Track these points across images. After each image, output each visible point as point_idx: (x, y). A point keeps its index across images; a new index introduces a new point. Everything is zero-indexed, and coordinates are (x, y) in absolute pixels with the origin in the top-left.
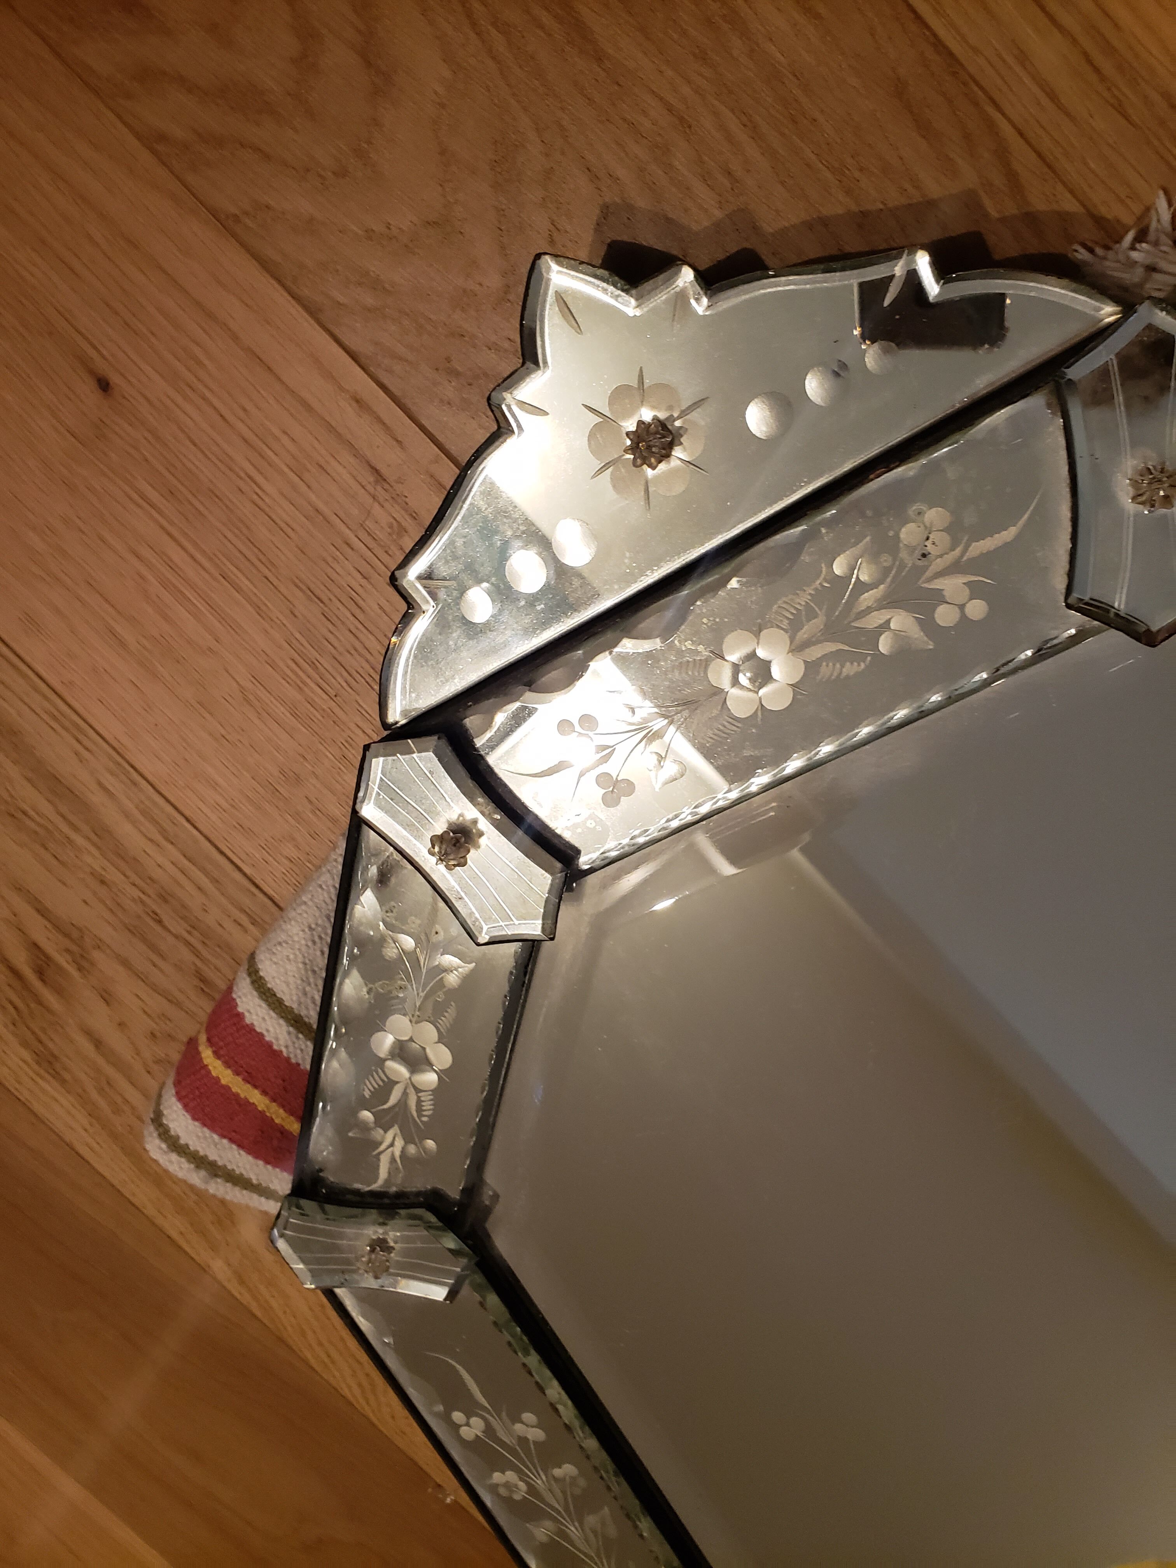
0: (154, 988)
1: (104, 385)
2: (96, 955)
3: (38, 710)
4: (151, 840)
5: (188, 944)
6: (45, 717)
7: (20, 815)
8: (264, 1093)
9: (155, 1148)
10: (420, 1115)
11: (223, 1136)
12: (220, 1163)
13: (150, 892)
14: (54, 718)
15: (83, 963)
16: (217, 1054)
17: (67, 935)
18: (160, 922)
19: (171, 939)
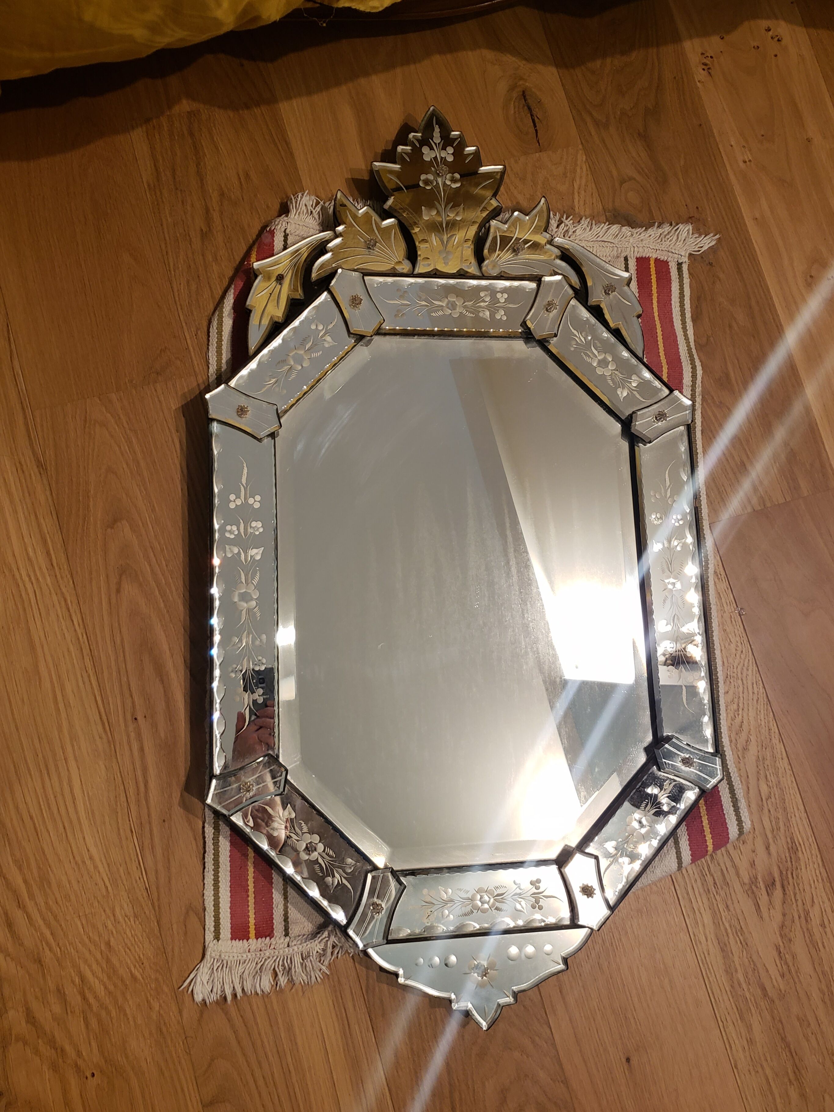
0: (732, 860)
1: (628, 1060)
2: (746, 880)
3: (713, 974)
4: (700, 913)
5: (709, 871)
6: (712, 971)
7: (744, 943)
8: (702, 822)
9: (747, 825)
10: (648, 802)
11: (724, 814)
12: (732, 804)
13: (712, 896)
14: (709, 969)
15: (754, 881)
16: (707, 846)
17: (753, 892)
18: (715, 883)
19: (715, 875)
